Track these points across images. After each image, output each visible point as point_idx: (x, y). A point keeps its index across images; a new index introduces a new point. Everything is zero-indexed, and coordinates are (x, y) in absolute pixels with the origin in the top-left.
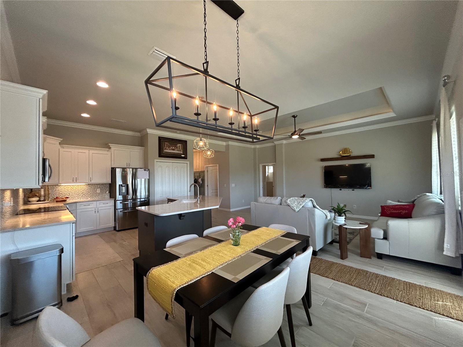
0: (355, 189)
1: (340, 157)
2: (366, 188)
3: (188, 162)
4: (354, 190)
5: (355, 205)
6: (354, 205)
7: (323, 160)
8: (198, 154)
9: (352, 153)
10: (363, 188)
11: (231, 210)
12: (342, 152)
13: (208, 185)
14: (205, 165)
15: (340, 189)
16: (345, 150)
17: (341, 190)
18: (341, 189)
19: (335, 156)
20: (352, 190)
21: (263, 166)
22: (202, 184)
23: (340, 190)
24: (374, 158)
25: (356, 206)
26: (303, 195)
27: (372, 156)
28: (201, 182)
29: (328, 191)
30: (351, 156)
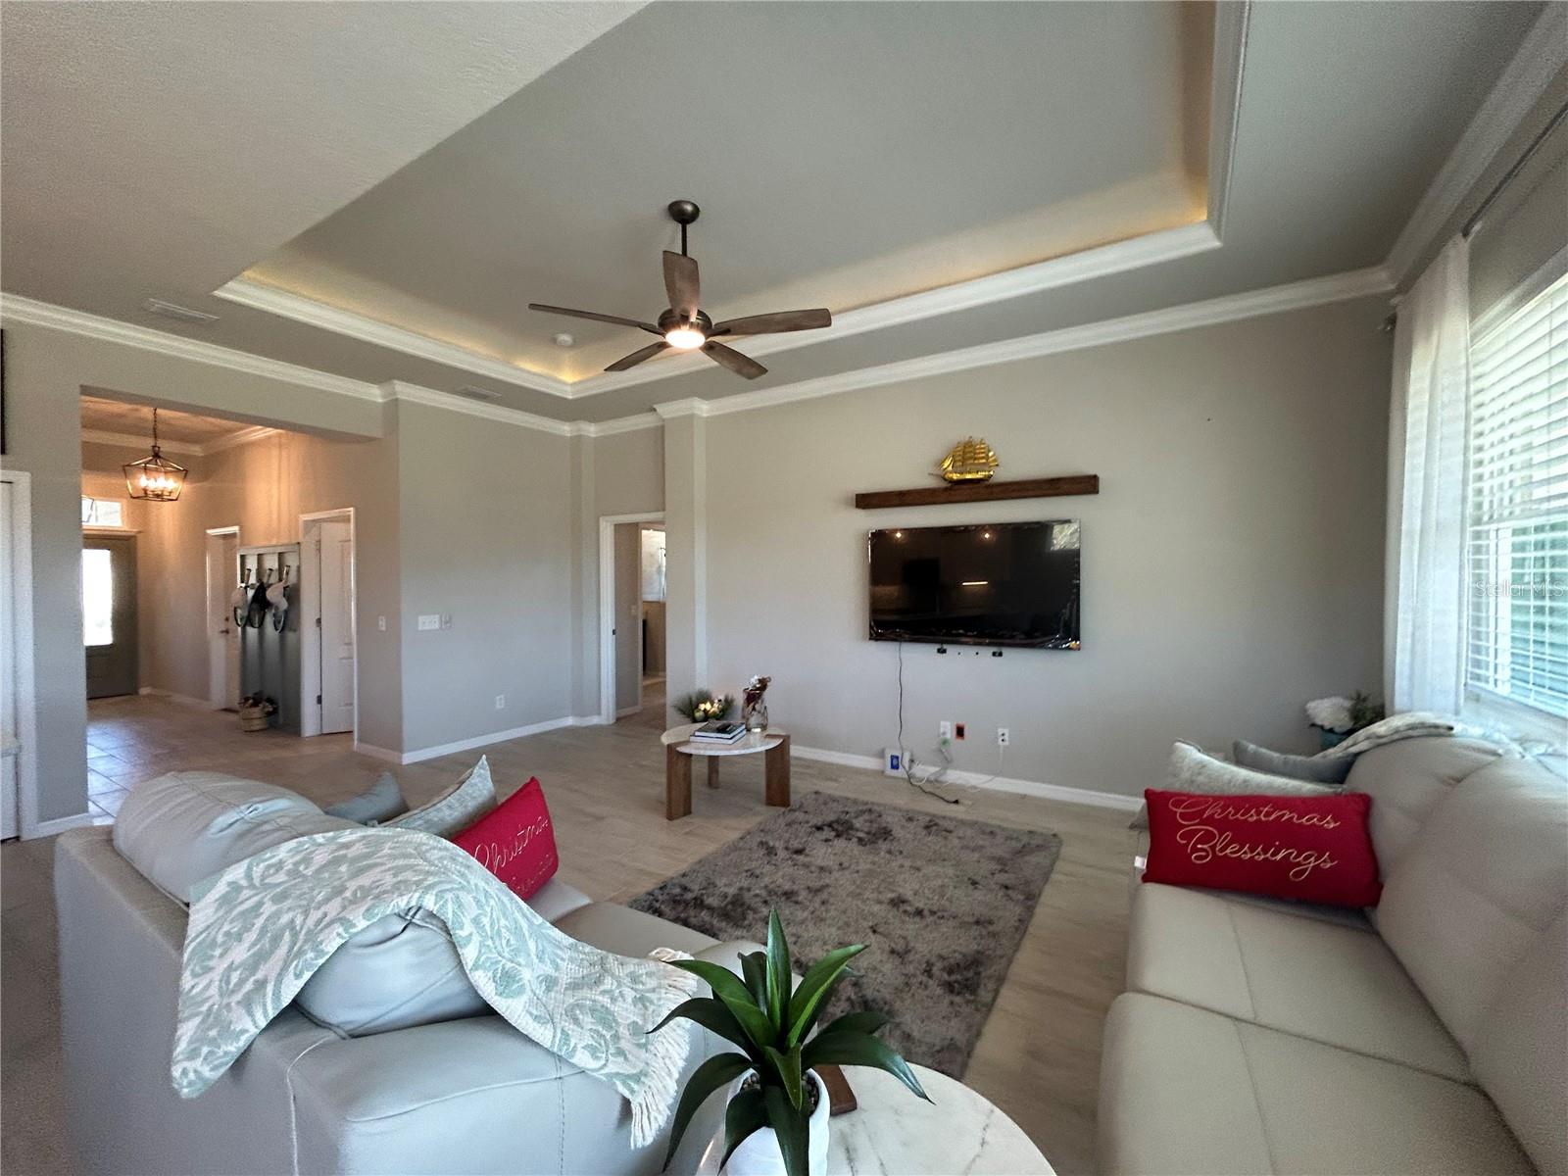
0: (1006, 651)
1: (944, 485)
2: (1055, 647)
3: (23, 480)
4: (1000, 654)
5: (1004, 727)
6: (1000, 732)
7: (866, 501)
8: (275, 452)
9: (997, 469)
10: (1041, 646)
11: (408, 758)
12: (954, 461)
13: (319, 621)
14: (303, 513)
15: (938, 646)
16: (967, 453)
17: (944, 651)
18: (945, 647)
19: (923, 480)
20: (994, 654)
21: (618, 527)
22: (286, 612)
23: (939, 651)
24: (1091, 497)
25: (1006, 731)
26: (760, 681)
27: (1086, 485)
28: (284, 604)
29: (887, 656)
30: (992, 481)
